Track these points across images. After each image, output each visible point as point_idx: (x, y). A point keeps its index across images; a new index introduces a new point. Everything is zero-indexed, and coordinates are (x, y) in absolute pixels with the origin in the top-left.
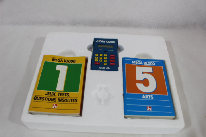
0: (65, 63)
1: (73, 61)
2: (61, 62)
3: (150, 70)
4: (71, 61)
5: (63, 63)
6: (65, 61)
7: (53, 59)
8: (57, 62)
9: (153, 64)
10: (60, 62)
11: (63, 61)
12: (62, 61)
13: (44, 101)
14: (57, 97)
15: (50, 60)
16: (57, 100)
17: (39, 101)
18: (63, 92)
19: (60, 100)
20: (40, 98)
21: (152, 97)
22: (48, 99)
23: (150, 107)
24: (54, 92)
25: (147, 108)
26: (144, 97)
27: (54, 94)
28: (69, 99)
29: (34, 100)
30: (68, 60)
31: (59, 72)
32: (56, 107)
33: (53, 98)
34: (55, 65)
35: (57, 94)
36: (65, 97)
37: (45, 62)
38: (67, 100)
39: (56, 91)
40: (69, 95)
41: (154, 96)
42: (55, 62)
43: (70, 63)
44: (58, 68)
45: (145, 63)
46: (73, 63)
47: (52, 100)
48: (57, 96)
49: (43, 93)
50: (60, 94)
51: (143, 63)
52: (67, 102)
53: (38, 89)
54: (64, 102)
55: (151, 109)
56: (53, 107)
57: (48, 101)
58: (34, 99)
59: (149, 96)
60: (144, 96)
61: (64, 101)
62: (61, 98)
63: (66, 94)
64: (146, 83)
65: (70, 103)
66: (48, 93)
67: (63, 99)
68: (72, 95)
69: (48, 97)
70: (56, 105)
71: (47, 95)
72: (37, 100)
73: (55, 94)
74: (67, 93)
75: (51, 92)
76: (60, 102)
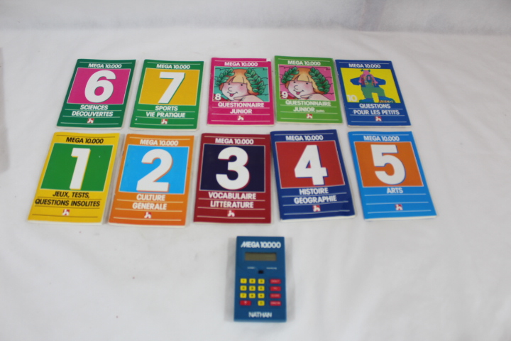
0: (87, 144)
1: (100, 141)
2: (81, 144)
3: (393, 149)
4: (96, 141)
5: (84, 144)
6: (87, 141)
7: (68, 138)
8: (75, 143)
9: (396, 138)
10: (78, 144)
11: (85, 140)
12: (82, 141)
13: (51, 205)
14: (71, 199)
15: (63, 141)
16: (70, 203)
17: (43, 205)
18: (79, 192)
19: (74, 203)
20: (45, 201)
21: (400, 190)
22: (56, 203)
23: (400, 205)
24: (67, 191)
25: (396, 207)
26: (388, 191)
27: (66, 194)
28: (88, 201)
29: (35, 204)
30: (92, 139)
31: (75, 159)
32: (68, 213)
33: (64, 200)
34: (70, 148)
35: (70, 194)
36: (82, 199)
37: (55, 144)
38: (85, 204)
39: (69, 189)
40: (89, 195)
41: (403, 189)
42: (71, 143)
43: (95, 144)
44: (76, 152)
45: (383, 138)
46: (99, 144)
47: (63, 203)
48: (71, 197)
49: (49, 193)
50: (75, 194)
51: (381, 139)
52: (85, 207)
53: (43, 187)
54: (81, 206)
55: (401, 208)
56: (64, 214)
57: (56, 205)
58: (36, 202)
59: (397, 189)
60: (388, 189)
61: (81, 204)
62: (76, 199)
63: (84, 193)
64: (389, 169)
65: (90, 207)
66: (57, 194)
67: (80, 201)
68: (93, 195)
69: (57, 198)
70: (68, 211)
71: (56, 197)
72: (39, 205)
73: (68, 195)
74: (86, 192)
75: (62, 191)
76: (74, 206)
